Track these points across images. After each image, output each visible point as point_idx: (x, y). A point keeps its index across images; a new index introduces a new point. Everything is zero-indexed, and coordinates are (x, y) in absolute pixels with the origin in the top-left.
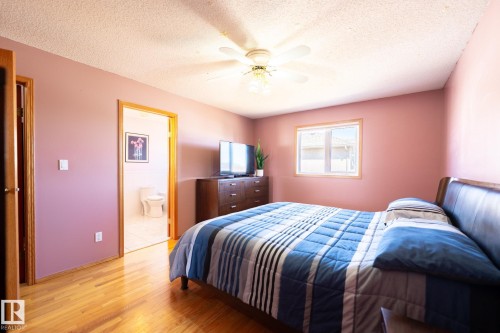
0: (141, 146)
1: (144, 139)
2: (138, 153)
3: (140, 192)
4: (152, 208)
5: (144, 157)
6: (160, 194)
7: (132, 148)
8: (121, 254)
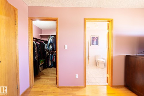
0: (96, 40)
1: (97, 37)
2: (95, 43)
3: (95, 57)
4: (100, 64)
5: (97, 44)
6: (103, 59)
7: (93, 41)
8: (85, 86)
